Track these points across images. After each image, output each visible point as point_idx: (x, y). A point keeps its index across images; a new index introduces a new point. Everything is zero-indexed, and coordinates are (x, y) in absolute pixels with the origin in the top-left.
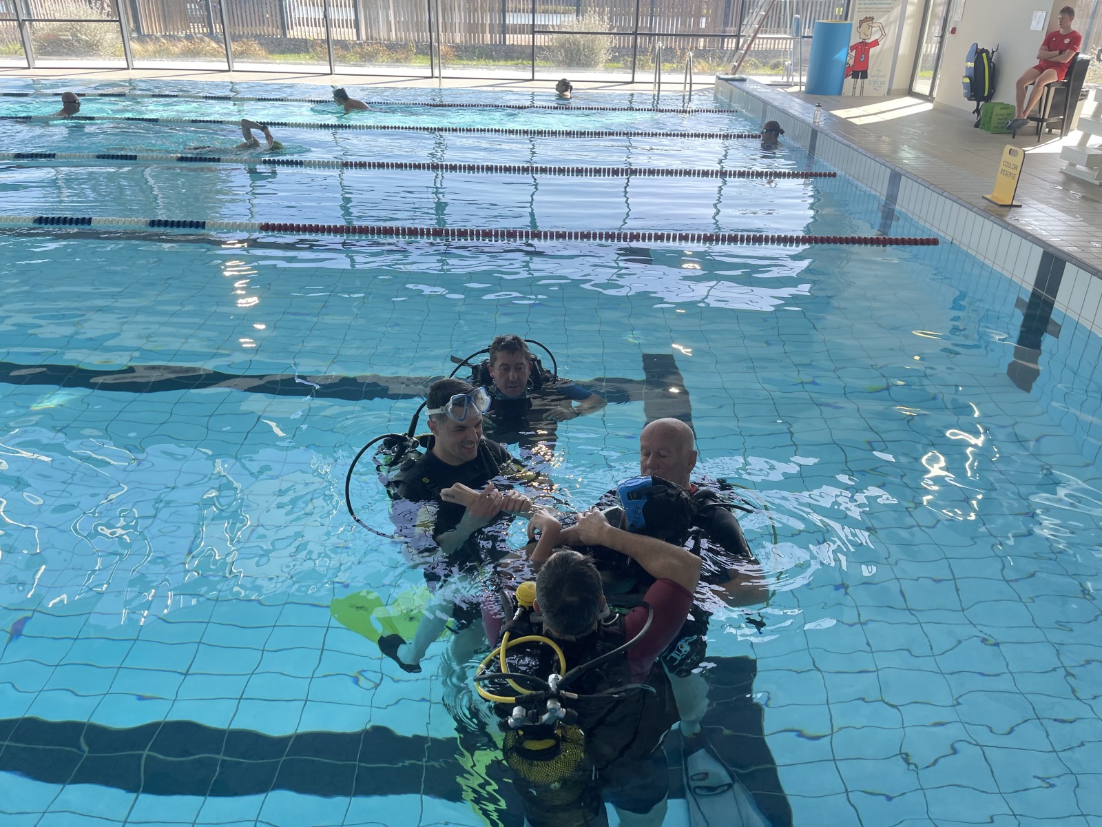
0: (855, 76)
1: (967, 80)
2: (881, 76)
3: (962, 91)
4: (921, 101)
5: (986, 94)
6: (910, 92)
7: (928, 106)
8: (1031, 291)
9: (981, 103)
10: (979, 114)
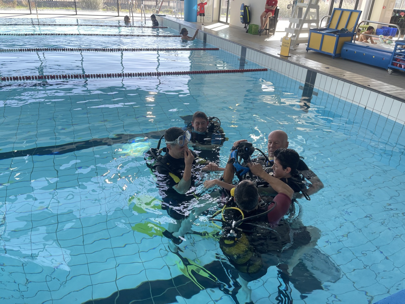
0: (201, 15)
1: (242, 17)
2: (209, 15)
3: (240, 20)
4: (224, 24)
5: (248, 21)
6: (219, 21)
7: (227, 26)
8: (304, 83)
9: (246, 25)
10: (246, 28)
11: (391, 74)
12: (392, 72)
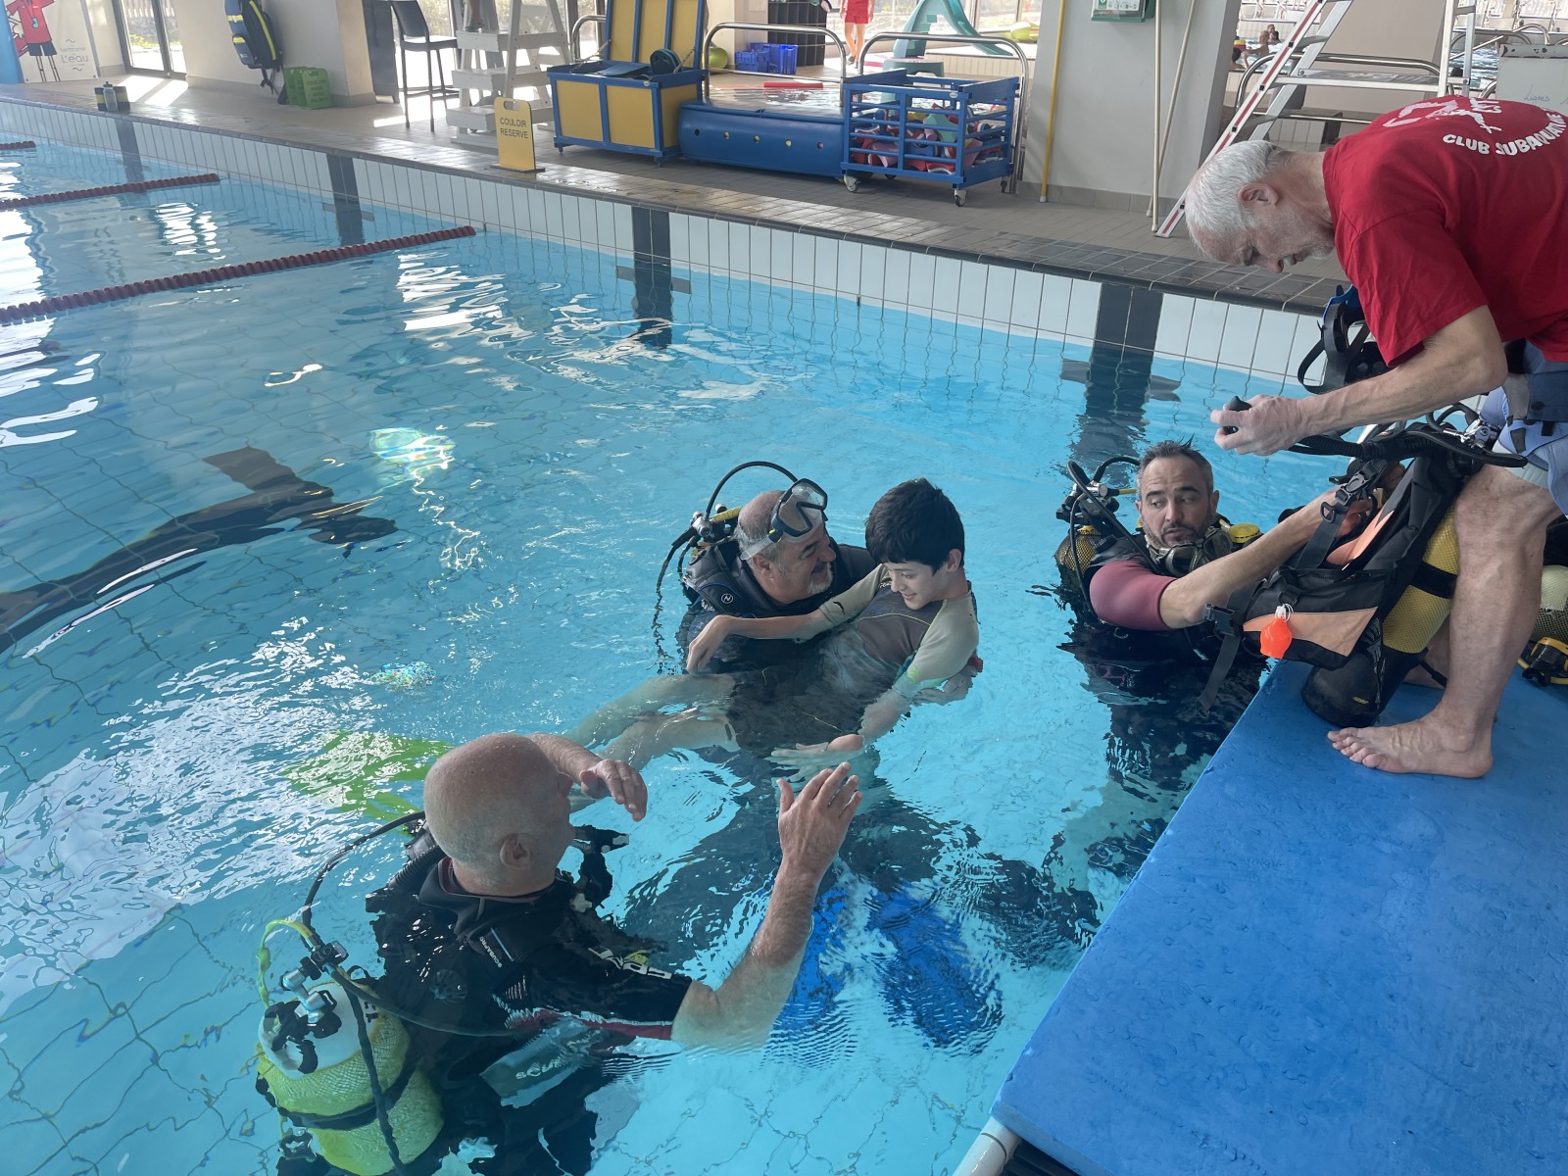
0: (35, 51)
1: (240, 40)
3: (236, 58)
4: (162, 80)
5: (274, 58)
6: (133, 70)
7: (180, 87)
8: (632, 257)
9: (270, 71)
11: (854, 192)
12: (858, 185)
